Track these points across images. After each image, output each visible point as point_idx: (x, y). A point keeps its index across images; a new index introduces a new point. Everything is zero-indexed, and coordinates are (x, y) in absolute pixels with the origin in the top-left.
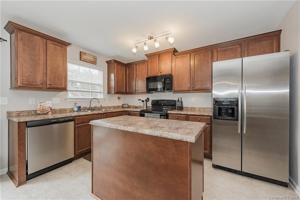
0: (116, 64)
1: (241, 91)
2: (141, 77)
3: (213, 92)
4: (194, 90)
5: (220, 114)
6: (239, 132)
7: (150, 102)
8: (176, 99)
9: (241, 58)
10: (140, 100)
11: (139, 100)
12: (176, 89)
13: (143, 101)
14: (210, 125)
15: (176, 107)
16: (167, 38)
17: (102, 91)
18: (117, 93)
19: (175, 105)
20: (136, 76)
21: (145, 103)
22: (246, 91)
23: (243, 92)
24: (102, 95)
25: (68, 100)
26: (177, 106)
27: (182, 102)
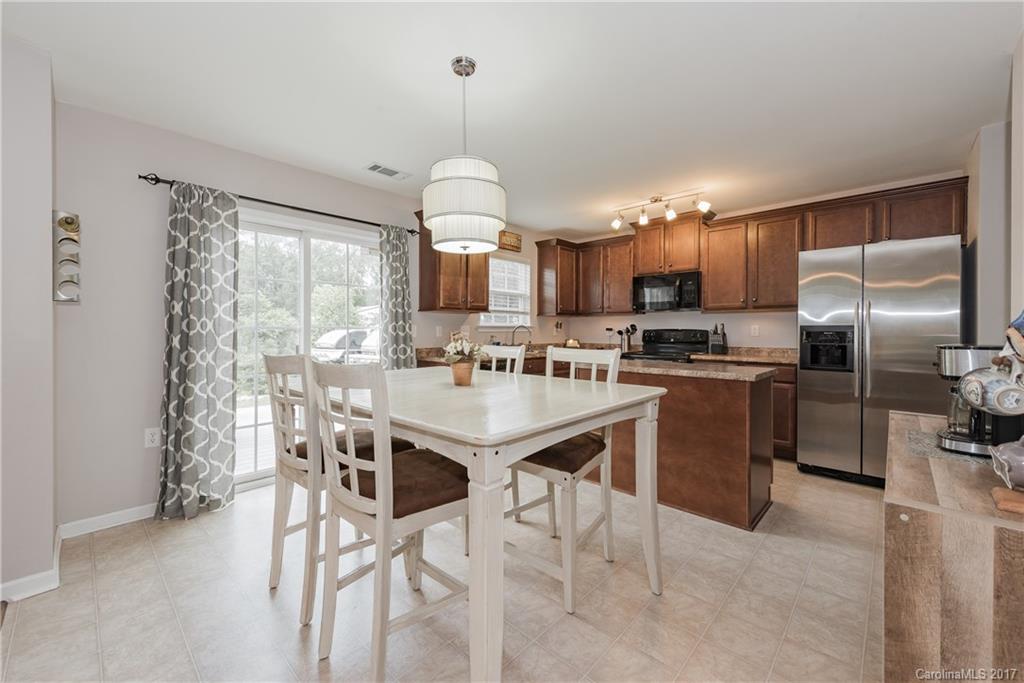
0: (559, 247)
1: (860, 311)
2: (616, 275)
3: (800, 312)
4: (755, 308)
5: (815, 359)
6: (856, 395)
7: (639, 334)
8: (710, 328)
9: (861, 247)
10: (611, 330)
11: (608, 329)
12: (710, 305)
13: (620, 333)
14: (793, 385)
15: (708, 348)
16: (694, 202)
17: (528, 309)
18: (563, 312)
19: (706, 342)
20: (606, 272)
21: (626, 337)
22: (872, 311)
23: (865, 313)
24: (528, 317)
25: (480, 330)
26: (713, 345)
27: (724, 334)
